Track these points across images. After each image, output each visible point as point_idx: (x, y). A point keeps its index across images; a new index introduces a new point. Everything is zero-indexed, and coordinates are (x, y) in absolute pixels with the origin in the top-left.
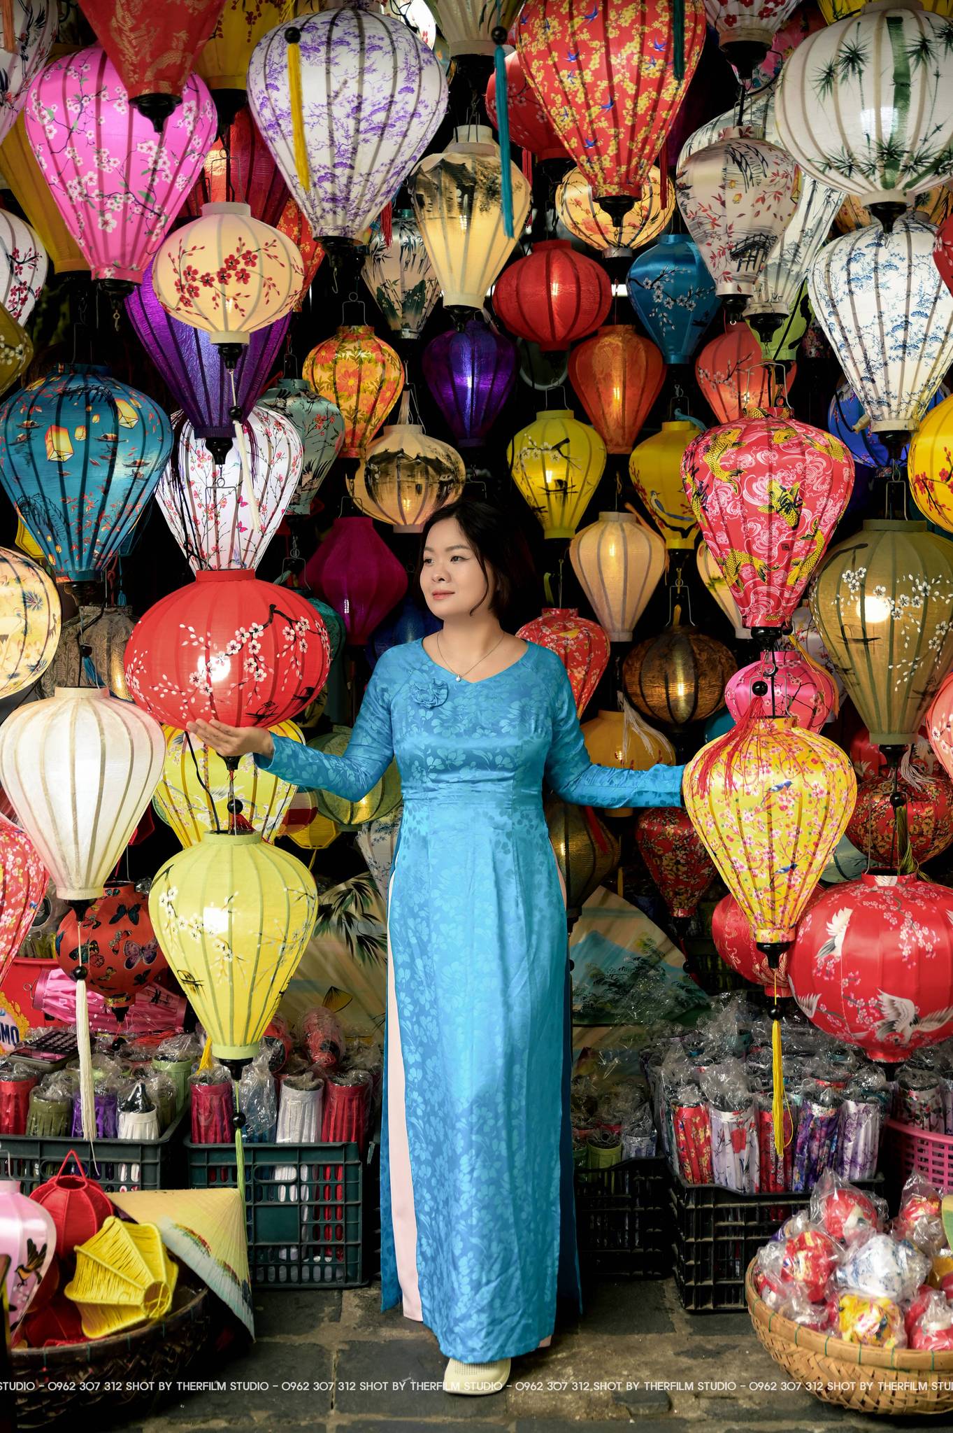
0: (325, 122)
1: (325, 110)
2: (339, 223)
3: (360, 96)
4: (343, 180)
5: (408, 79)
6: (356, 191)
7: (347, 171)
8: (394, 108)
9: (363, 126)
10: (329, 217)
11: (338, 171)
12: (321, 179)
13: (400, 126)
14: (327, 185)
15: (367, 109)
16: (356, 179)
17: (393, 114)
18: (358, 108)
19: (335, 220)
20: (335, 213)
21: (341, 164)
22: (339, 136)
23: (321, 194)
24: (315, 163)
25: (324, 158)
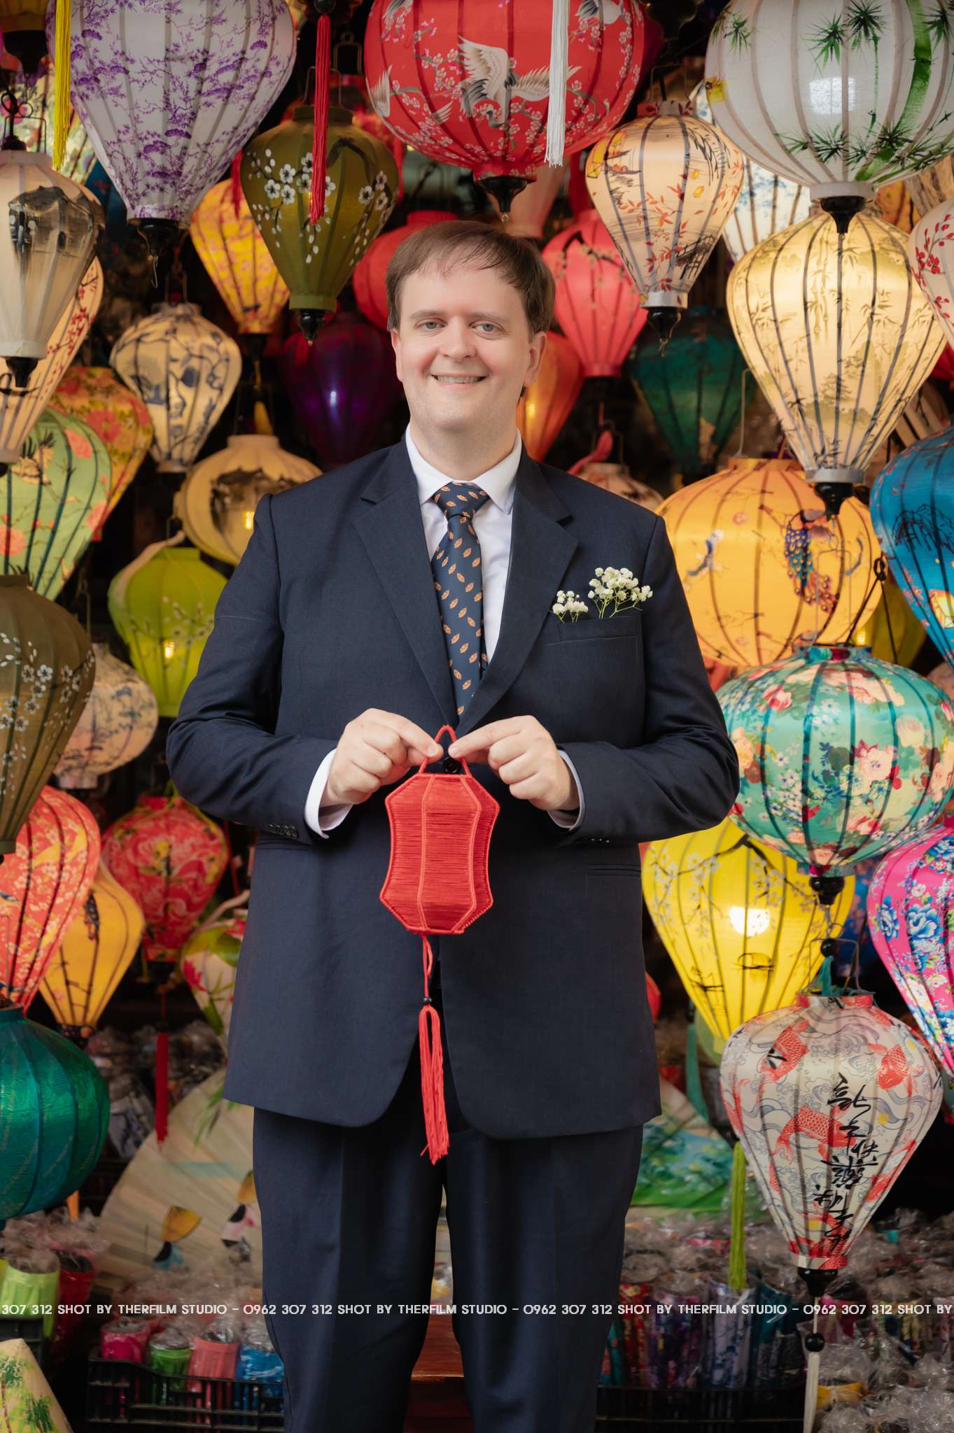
0: (160, 81)
1: (162, 66)
2: (167, 203)
3: (206, 51)
4: (176, 151)
5: (262, 31)
6: (190, 164)
7: (182, 140)
8: (246, 66)
9: (207, 86)
10: (155, 194)
11: (171, 140)
12: (148, 149)
13: (249, 87)
14: (156, 157)
15: (213, 67)
16: (192, 150)
17: (243, 74)
18: (202, 66)
19: (161, 200)
20: (162, 190)
21: (176, 132)
22: (176, 98)
23: (146, 166)
24: (142, 129)
25: (155, 123)
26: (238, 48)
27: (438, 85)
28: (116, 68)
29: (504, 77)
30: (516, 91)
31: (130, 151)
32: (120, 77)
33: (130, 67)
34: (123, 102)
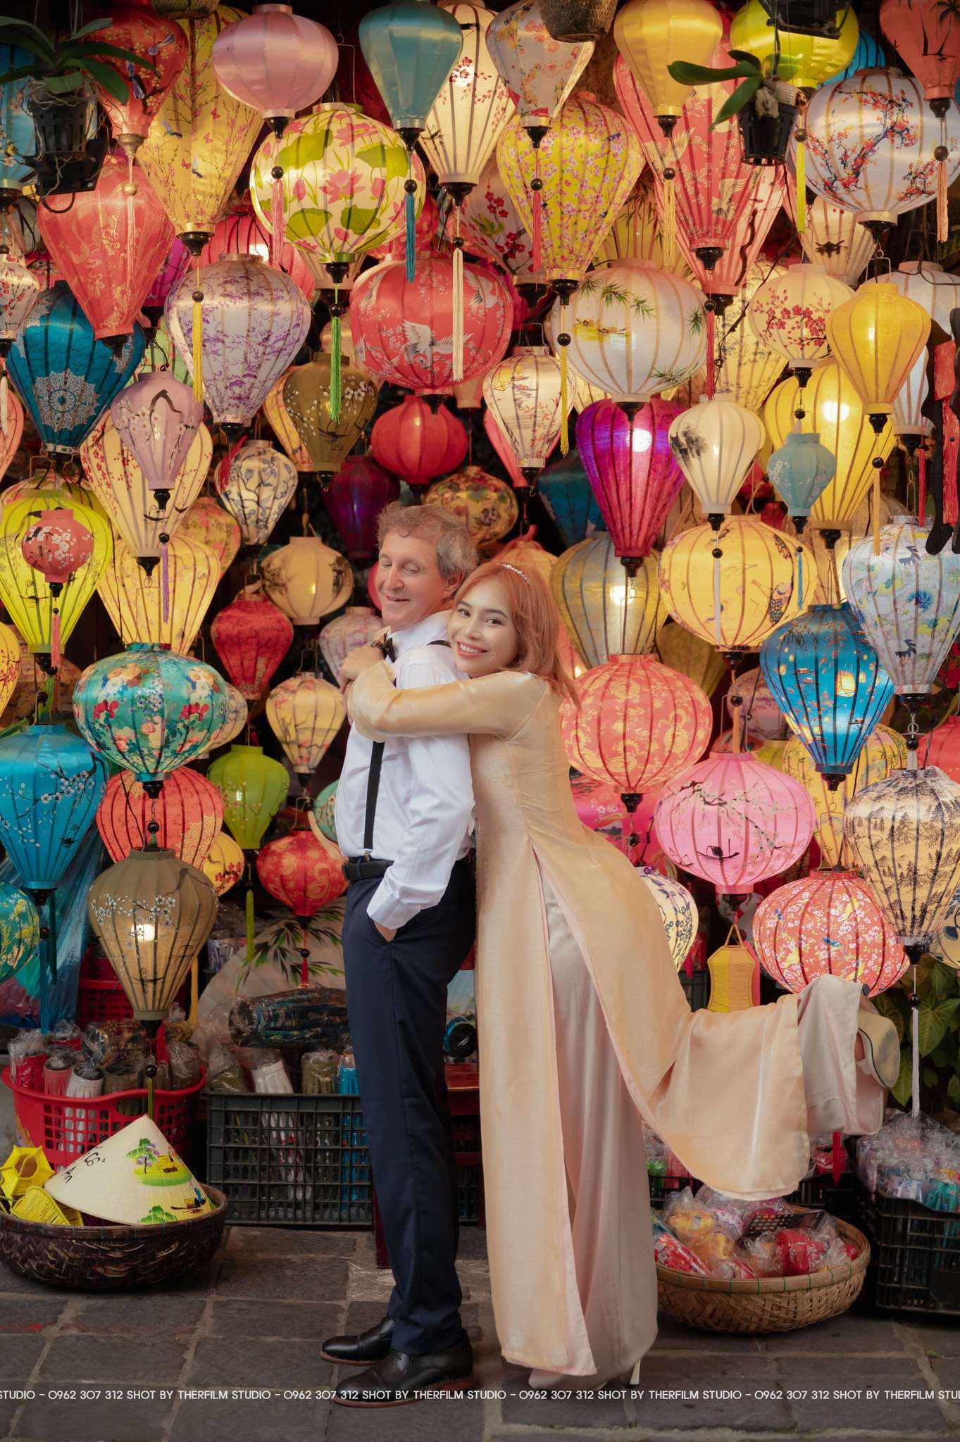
0: (243, 348)
1: (244, 340)
2: (240, 414)
3: (269, 331)
4: (248, 386)
5: (298, 318)
6: (255, 392)
7: (252, 380)
8: (290, 338)
9: (268, 350)
11: (246, 380)
12: (232, 384)
13: (289, 349)
14: (237, 390)
15: (272, 339)
16: (257, 384)
17: (287, 342)
18: (267, 339)
19: (237, 412)
20: (238, 407)
21: (249, 375)
22: (251, 357)
23: (230, 393)
24: (230, 373)
25: (237, 370)
26: (286, 329)
27: (391, 346)
28: (217, 340)
29: (429, 341)
30: (436, 349)
31: (221, 385)
32: (219, 345)
33: (226, 340)
34: (220, 358)
